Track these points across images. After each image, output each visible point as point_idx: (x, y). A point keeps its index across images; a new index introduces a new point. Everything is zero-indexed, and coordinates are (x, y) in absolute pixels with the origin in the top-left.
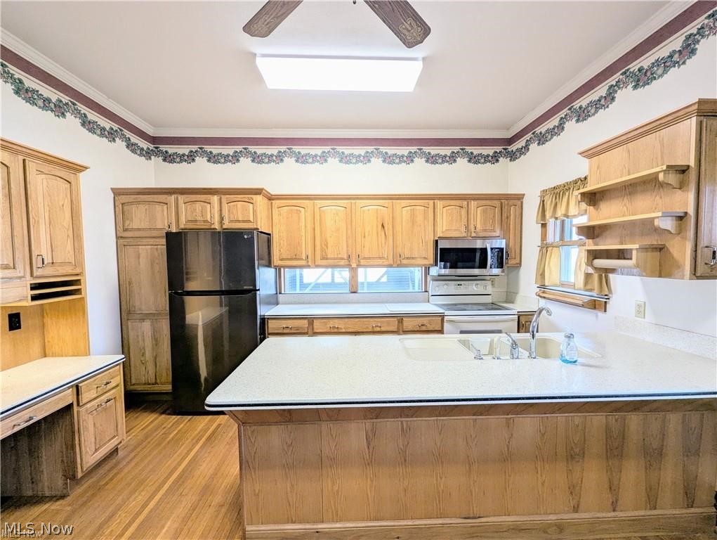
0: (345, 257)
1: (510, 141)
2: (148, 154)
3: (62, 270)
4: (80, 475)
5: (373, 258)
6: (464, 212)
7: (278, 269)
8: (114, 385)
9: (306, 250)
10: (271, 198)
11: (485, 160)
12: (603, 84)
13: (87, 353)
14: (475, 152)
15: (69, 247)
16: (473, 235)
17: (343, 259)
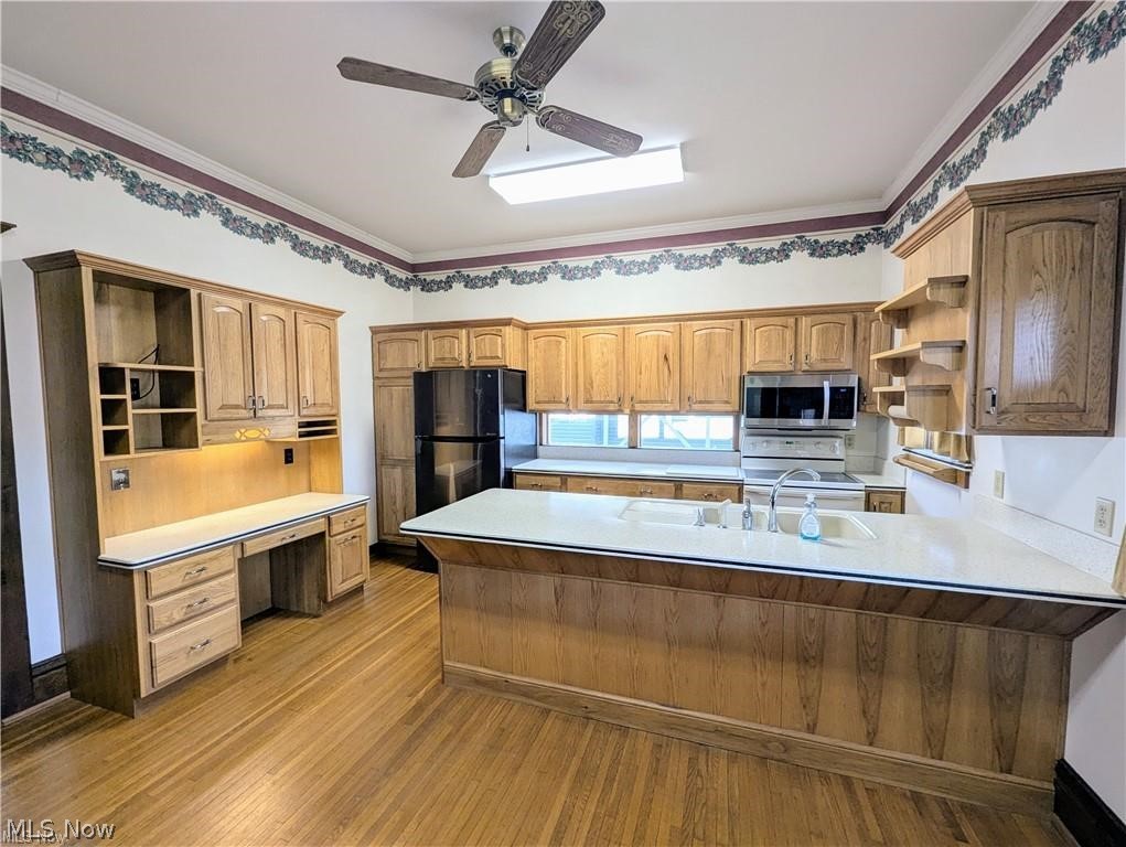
0: (616, 400)
1: (885, 216)
2: (406, 285)
3: (322, 411)
4: (330, 599)
5: (652, 402)
6: (789, 334)
7: (538, 414)
8: (359, 523)
9: (565, 391)
10: (526, 327)
11: (840, 250)
12: (972, 134)
13: (341, 492)
14: (822, 240)
15: (328, 390)
16: (805, 367)
17: (612, 402)
